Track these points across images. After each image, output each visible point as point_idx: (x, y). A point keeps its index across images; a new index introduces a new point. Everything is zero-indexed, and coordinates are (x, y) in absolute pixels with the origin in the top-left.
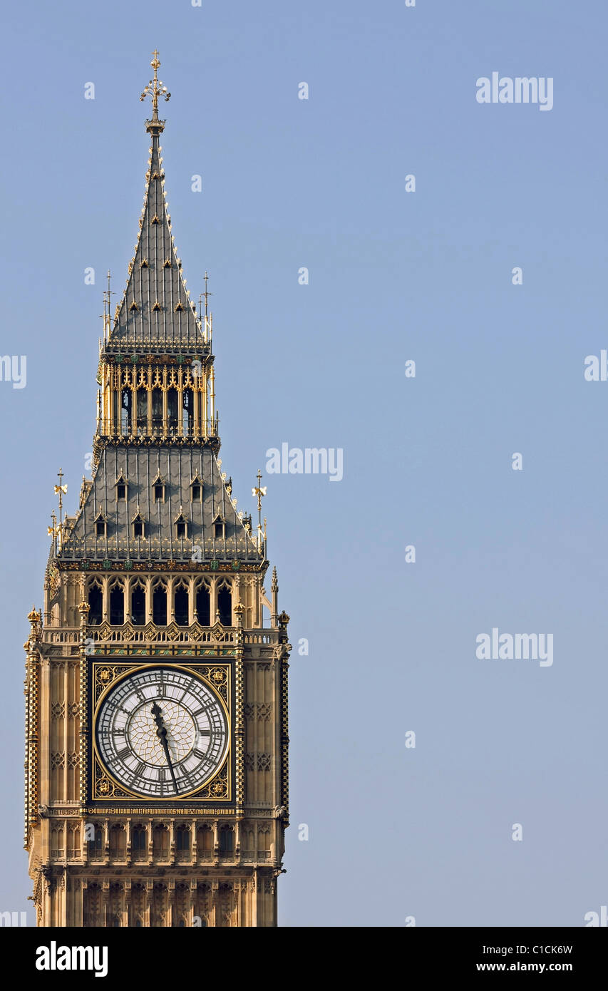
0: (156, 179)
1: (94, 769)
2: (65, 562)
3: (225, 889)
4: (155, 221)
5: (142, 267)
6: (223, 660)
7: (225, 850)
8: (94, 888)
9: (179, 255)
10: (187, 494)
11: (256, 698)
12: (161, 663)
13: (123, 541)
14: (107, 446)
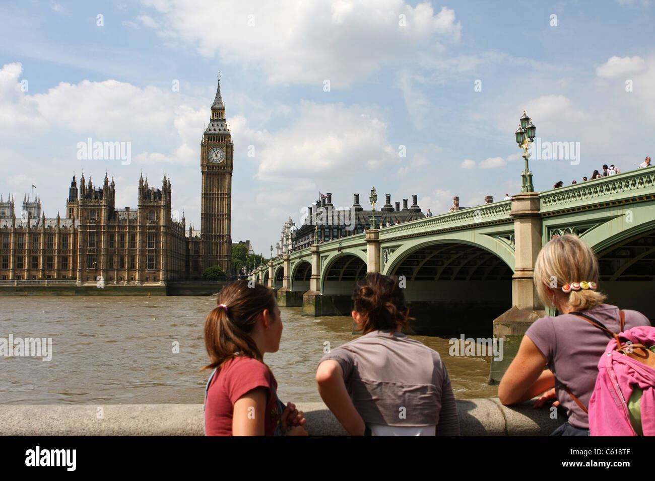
0: (219, 87)
1: (208, 160)
2: (205, 134)
3: (224, 174)
4: (218, 92)
5: (216, 98)
6: (224, 146)
7: (224, 169)
8: (208, 174)
9: (221, 96)
10: (220, 126)
11: (228, 151)
12: (216, 146)
13: (212, 132)
14: (211, 120)
